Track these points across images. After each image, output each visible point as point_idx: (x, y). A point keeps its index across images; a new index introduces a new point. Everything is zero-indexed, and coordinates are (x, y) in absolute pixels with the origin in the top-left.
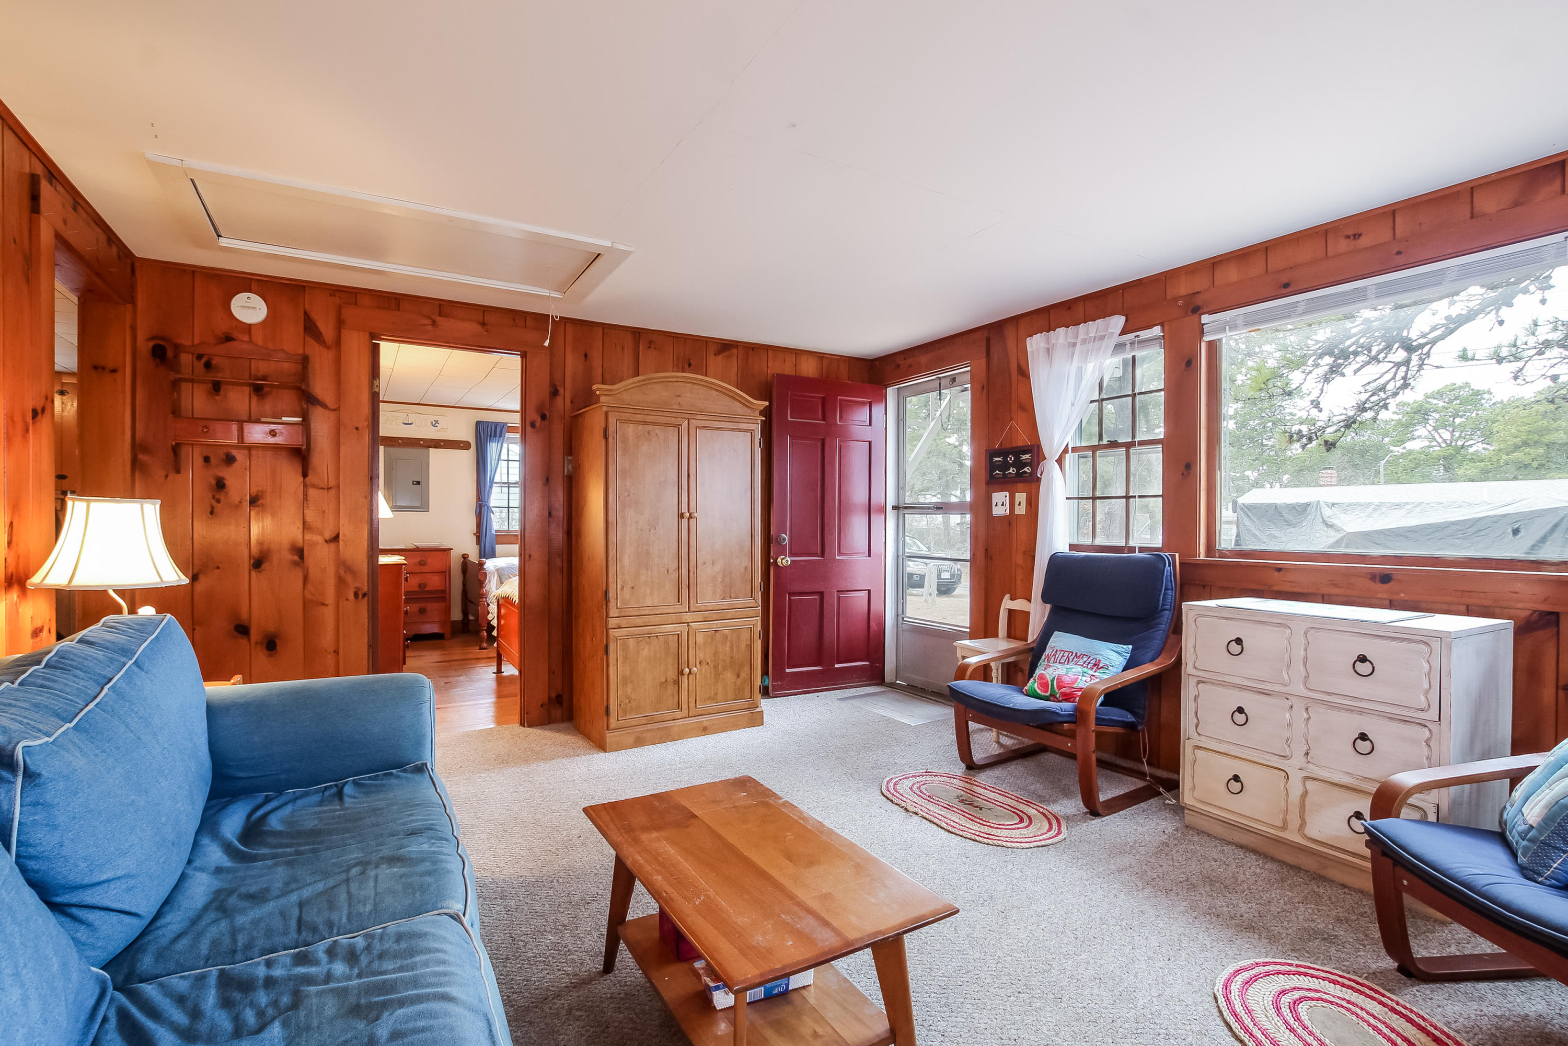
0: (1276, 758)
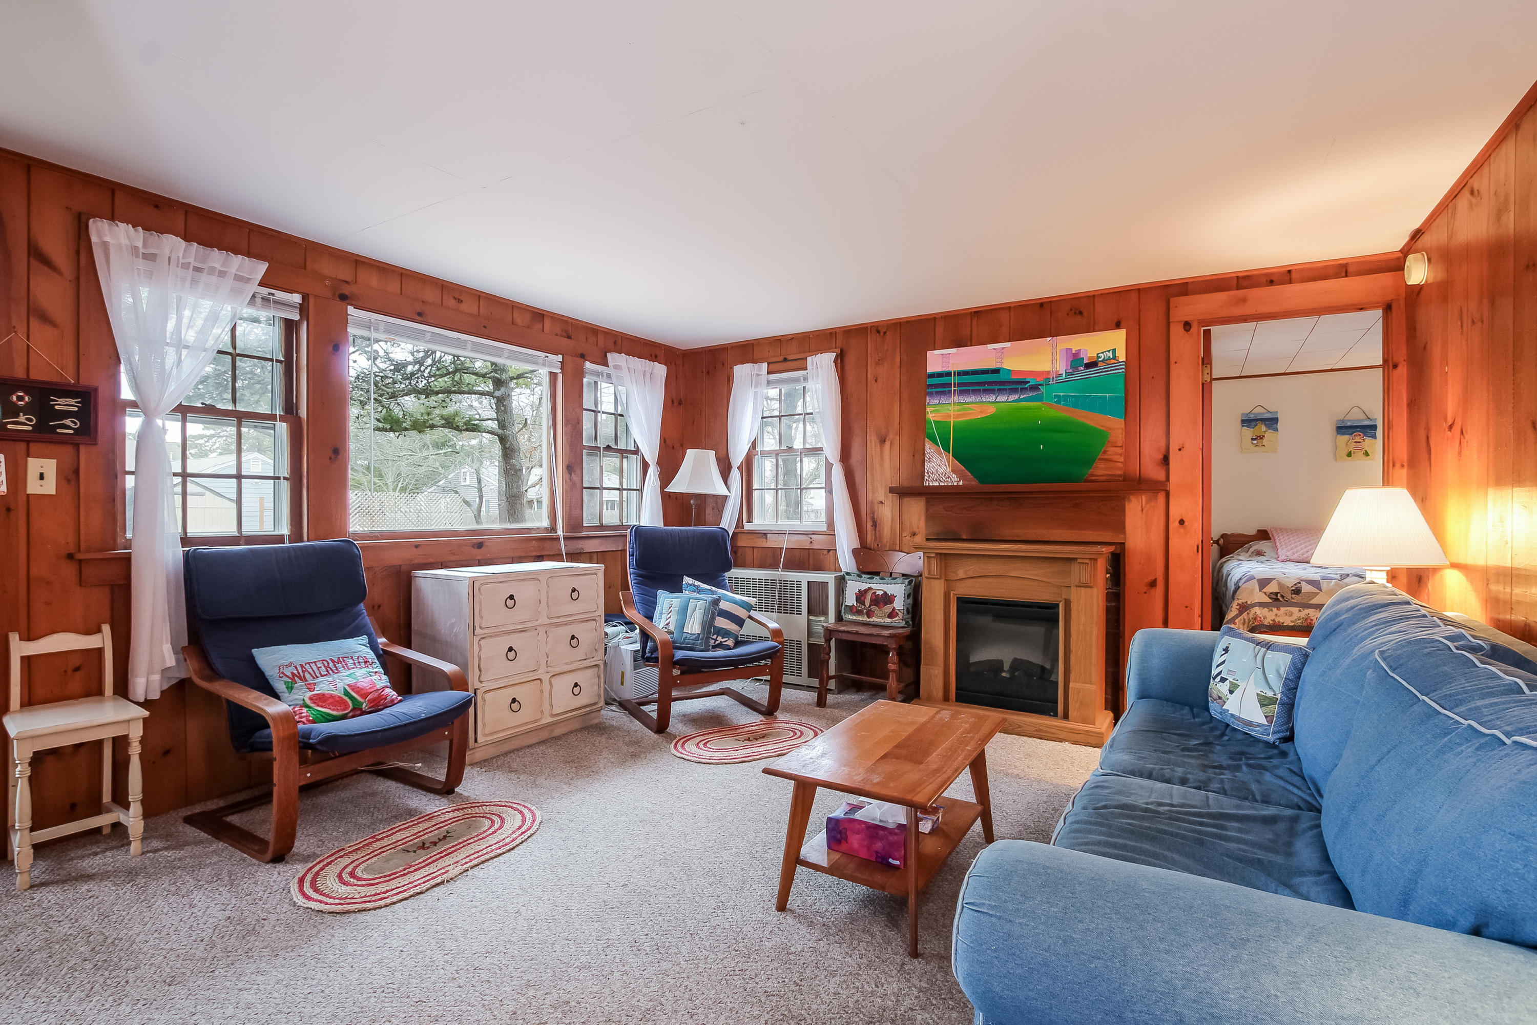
0: (531, 674)
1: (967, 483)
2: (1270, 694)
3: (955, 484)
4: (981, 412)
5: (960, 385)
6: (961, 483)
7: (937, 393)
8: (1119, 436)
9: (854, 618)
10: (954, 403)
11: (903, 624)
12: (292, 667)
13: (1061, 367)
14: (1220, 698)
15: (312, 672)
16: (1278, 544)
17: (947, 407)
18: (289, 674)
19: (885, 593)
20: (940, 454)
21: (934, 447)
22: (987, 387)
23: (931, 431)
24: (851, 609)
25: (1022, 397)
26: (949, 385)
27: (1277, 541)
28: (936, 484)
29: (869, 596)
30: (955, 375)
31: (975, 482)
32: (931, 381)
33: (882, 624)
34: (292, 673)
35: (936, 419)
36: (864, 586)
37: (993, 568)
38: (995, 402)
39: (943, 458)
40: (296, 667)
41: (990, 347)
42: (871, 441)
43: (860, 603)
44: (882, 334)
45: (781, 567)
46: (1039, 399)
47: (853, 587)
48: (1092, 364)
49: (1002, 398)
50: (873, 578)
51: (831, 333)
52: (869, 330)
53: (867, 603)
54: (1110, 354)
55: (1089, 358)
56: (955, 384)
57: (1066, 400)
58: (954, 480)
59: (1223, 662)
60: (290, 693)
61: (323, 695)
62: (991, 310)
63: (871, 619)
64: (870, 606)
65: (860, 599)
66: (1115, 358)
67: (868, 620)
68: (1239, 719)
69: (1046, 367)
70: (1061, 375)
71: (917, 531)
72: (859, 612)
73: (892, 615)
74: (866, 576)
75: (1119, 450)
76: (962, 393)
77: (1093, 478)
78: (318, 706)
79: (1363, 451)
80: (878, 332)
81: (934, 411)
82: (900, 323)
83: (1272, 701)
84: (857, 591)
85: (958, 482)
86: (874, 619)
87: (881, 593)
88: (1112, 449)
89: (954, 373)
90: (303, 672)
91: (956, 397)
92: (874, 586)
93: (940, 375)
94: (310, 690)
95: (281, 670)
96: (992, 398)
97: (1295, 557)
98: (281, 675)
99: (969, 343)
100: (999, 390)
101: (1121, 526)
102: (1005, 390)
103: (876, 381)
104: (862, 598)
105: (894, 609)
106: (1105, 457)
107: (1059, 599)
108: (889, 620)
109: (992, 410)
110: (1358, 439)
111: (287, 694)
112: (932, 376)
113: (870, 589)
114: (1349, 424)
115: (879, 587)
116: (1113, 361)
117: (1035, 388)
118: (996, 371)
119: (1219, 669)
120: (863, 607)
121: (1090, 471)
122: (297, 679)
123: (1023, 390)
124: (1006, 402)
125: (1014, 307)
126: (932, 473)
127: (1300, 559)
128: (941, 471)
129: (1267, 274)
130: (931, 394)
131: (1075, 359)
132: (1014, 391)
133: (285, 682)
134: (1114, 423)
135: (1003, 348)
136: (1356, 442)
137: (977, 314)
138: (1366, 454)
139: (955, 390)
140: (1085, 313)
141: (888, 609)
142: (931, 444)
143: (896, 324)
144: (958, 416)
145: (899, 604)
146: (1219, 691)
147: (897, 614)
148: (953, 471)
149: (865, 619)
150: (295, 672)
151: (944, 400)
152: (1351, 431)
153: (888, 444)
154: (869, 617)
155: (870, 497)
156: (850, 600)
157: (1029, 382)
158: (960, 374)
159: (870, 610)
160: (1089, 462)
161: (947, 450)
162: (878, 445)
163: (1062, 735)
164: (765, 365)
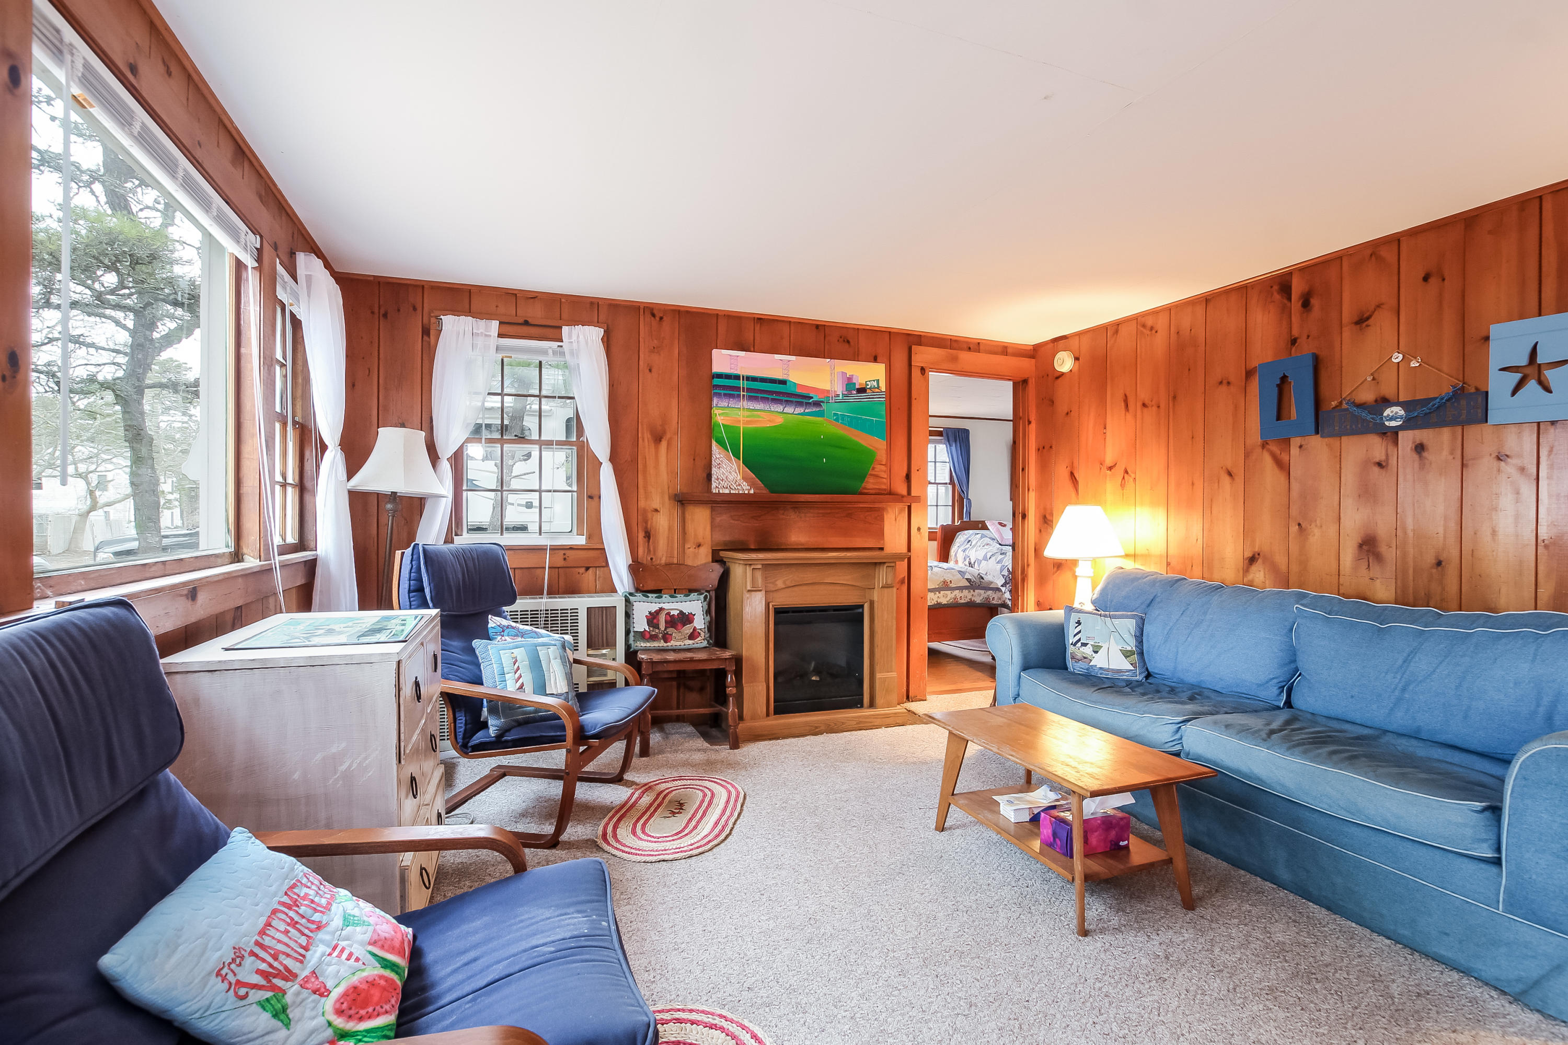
1: (758, 491)
2: (1129, 648)
3: (746, 492)
4: (770, 421)
5: (749, 390)
6: (752, 492)
7: (725, 395)
8: (882, 456)
9: (648, 645)
10: (744, 409)
11: (705, 644)
12: (249, 960)
13: (839, 389)
14: (1085, 658)
15: (288, 950)
17: (737, 411)
18: (257, 979)
19: (681, 612)
20: (730, 460)
21: (723, 452)
22: (774, 396)
23: (720, 435)
24: (642, 635)
25: (806, 411)
26: (738, 389)
28: (727, 491)
29: (662, 619)
30: (743, 380)
31: (765, 491)
32: (716, 381)
33: (683, 647)
34: (259, 972)
35: (726, 423)
36: (654, 607)
37: (810, 575)
38: (783, 413)
39: (733, 464)
40: (252, 953)
41: (777, 357)
42: (643, 440)
43: (654, 627)
44: (658, 319)
45: (545, 592)
46: (821, 414)
47: (643, 608)
48: (862, 390)
49: (789, 409)
50: (662, 597)
51: (592, 303)
52: (642, 311)
53: (662, 626)
54: (875, 384)
55: (860, 384)
56: (743, 388)
57: (843, 419)
58: (745, 488)
59: (1080, 632)
60: (287, 1025)
61: (355, 988)
62: (773, 320)
63: (669, 644)
64: (665, 629)
65: (652, 622)
66: (878, 387)
67: (665, 645)
68: (1108, 670)
69: (827, 387)
70: (838, 396)
71: (701, 540)
72: (653, 638)
73: (692, 636)
74: (653, 595)
75: (883, 468)
76: (751, 398)
77: (866, 491)
78: (361, 1019)
80: (653, 315)
81: (722, 414)
82: (679, 311)
83: (1132, 653)
84: (647, 614)
85: (749, 490)
86: (673, 643)
87: (676, 613)
88: (879, 466)
89: (743, 377)
90: (275, 958)
91: (745, 402)
92: (666, 606)
93: (728, 377)
94: (322, 992)
95: (231, 977)
96: (779, 408)
98: (242, 992)
99: (752, 349)
100: (787, 401)
101: (880, 534)
102: (791, 402)
103: (650, 370)
104: (655, 621)
105: (695, 629)
106: (873, 473)
107: (864, 601)
108: (691, 642)
109: (779, 420)
111: (283, 1033)
112: (720, 376)
113: (661, 609)
115: (674, 605)
116: (877, 390)
117: (817, 404)
118: (783, 382)
119: (1077, 638)
120: (657, 631)
121: (863, 485)
122: (278, 982)
123: (808, 405)
124: (793, 414)
125: (794, 322)
126: (722, 480)
128: (731, 478)
129: (967, 343)
130: (719, 395)
131: (849, 381)
132: (799, 404)
133: (262, 1005)
134: (880, 444)
135: (789, 361)
137: (761, 321)
139: (744, 395)
140: (852, 343)
141: (688, 629)
142: (719, 449)
143: (674, 311)
144: (748, 422)
145: (700, 622)
146: (1084, 653)
147: (699, 634)
148: (744, 478)
149: (662, 644)
150: (263, 966)
151: (732, 403)
153: (664, 444)
154: (666, 642)
155: (642, 504)
156: (641, 624)
157: (812, 398)
158: (749, 379)
159: (667, 633)
160: (862, 477)
161: (737, 456)
162: (652, 446)
163: (878, 722)
164: (495, 324)
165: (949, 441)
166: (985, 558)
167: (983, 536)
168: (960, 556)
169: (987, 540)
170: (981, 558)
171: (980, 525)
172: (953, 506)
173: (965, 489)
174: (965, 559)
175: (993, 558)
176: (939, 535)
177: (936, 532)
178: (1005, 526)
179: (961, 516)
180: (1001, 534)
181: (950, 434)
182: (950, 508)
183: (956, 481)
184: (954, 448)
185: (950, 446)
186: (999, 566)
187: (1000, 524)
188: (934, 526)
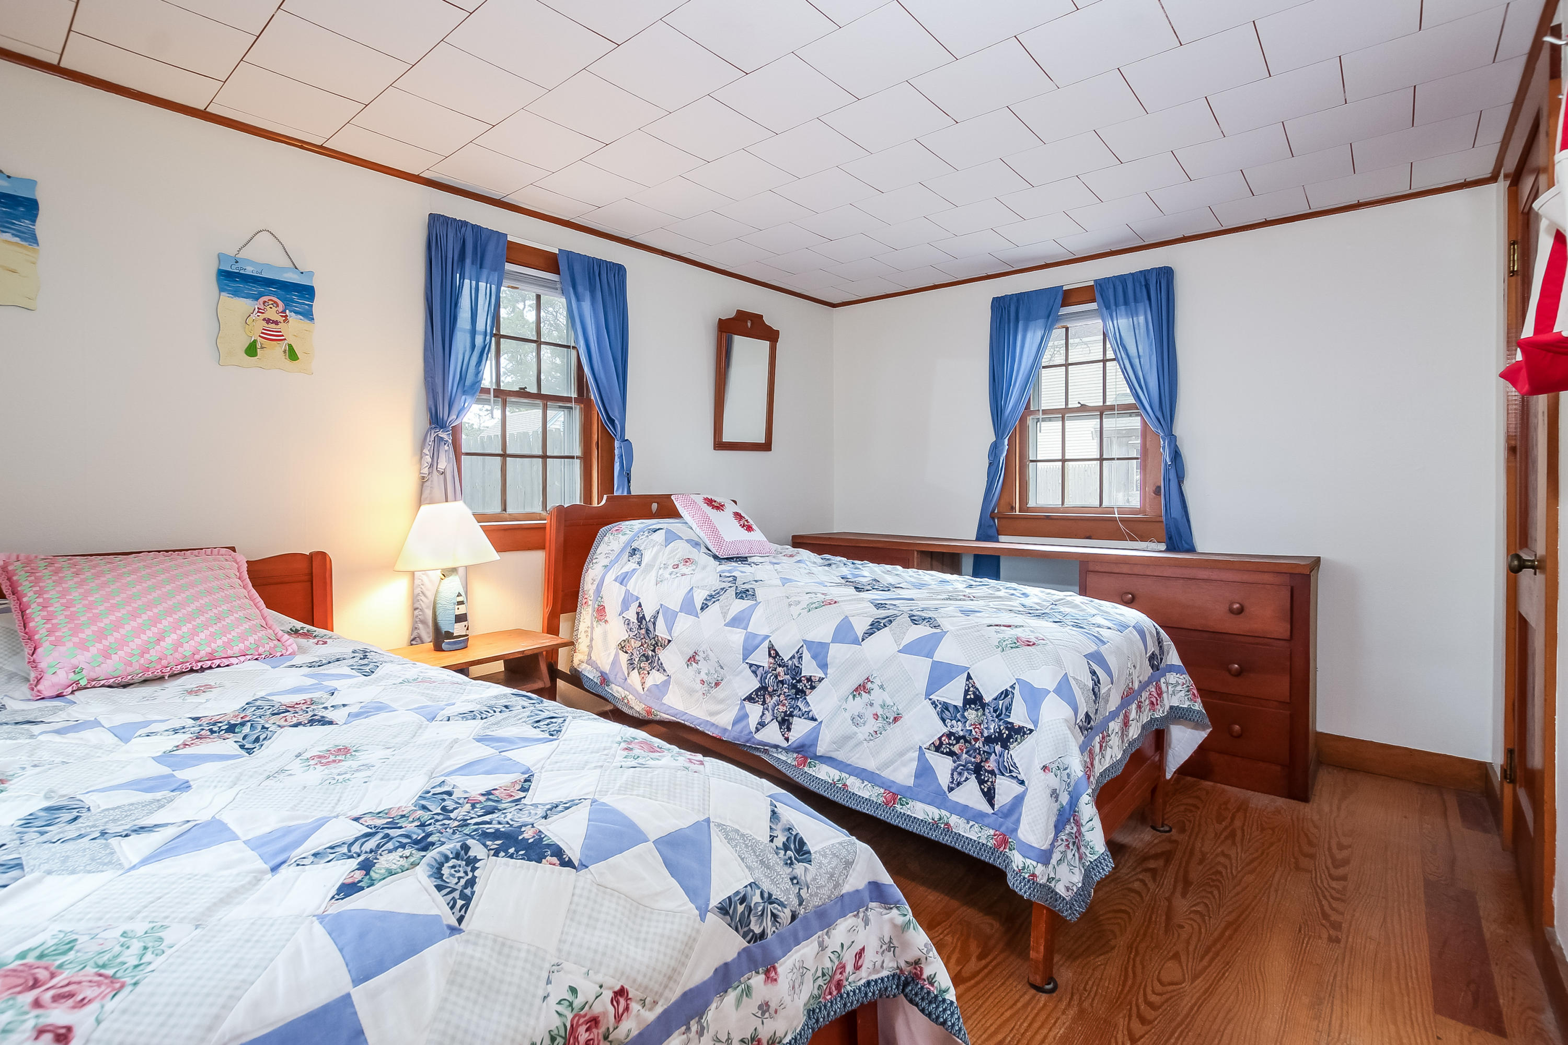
16: (37, 622)
27: (34, 611)
79: (284, 345)
97: (114, 667)
110: (272, 314)
114: (250, 270)
127: (135, 670)
136: (268, 321)
138: (292, 354)
152: (256, 289)
165: (574, 287)
166: (688, 606)
167: (671, 537)
168: (613, 595)
169: (681, 549)
170: (674, 604)
171: (655, 506)
172: (586, 459)
173: (615, 415)
174: (625, 605)
175: (714, 608)
176: (551, 535)
177: (542, 528)
178: (719, 507)
179: (607, 485)
180: (714, 531)
181: (577, 268)
182: (577, 464)
183: (594, 395)
184: (587, 306)
185: (578, 299)
186: (737, 637)
187: (710, 502)
188: (537, 508)
